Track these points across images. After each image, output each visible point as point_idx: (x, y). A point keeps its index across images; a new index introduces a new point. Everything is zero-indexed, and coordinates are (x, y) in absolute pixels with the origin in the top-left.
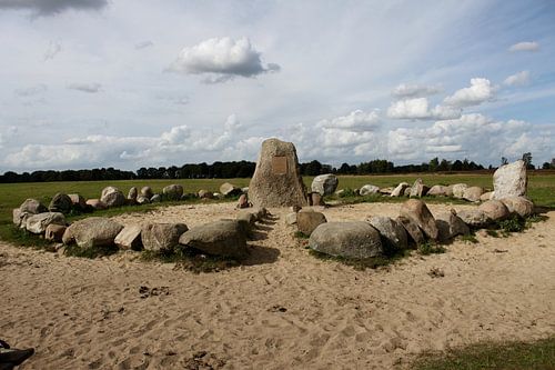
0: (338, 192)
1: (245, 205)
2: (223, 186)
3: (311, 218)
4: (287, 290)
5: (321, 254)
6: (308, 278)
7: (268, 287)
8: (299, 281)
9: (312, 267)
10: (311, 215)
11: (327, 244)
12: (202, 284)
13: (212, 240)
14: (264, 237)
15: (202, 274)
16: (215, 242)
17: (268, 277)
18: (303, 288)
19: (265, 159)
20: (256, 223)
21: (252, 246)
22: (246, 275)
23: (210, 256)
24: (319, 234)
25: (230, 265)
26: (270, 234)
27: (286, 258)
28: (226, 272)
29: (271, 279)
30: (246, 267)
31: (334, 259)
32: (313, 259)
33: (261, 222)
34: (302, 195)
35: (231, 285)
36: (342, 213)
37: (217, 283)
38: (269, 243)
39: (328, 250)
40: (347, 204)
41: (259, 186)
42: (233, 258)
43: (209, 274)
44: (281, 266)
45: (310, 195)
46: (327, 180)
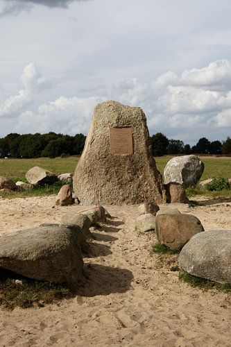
0: (204, 182)
1: (69, 201)
2: (32, 171)
3: (179, 222)
4: (153, 337)
5: (199, 280)
6: (183, 317)
7: (124, 332)
8: (170, 321)
9: (187, 299)
10: (179, 219)
11: (209, 265)
12: (20, 326)
13: (33, 256)
14: (105, 251)
15: (17, 310)
16: (39, 259)
17: (121, 314)
18: (178, 334)
19: (99, 132)
20: (92, 229)
21: (89, 266)
22: (87, 311)
23: (29, 281)
24: (196, 250)
25: (60, 296)
26: (114, 247)
27: (144, 284)
28: (54, 307)
29: (127, 319)
30: (84, 298)
31: (219, 287)
32: (186, 287)
33: (98, 227)
34: (154, 186)
35: (66, 327)
36: (217, 215)
37: (43, 326)
38: (114, 260)
39: (210, 274)
40: (222, 200)
41: (90, 172)
42: (65, 285)
43: (29, 311)
44: (137, 297)
45: (167, 187)
46: (187, 165)
